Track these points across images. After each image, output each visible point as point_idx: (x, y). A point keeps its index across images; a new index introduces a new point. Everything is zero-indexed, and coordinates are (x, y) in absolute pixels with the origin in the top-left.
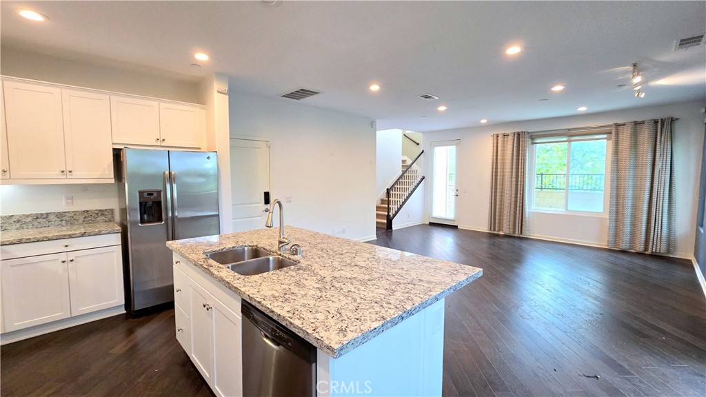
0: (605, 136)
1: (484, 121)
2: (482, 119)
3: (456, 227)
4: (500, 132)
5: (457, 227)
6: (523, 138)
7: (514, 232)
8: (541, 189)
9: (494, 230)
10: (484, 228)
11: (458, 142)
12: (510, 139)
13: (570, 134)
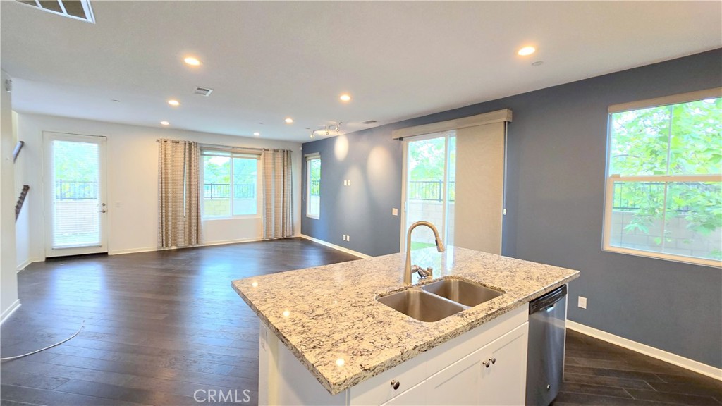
0: (256, 156)
1: (165, 123)
2: (164, 120)
3: (105, 254)
4: (170, 138)
5: (107, 253)
6: (193, 148)
7: (190, 243)
8: (211, 197)
9: (167, 246)
10: (152, 246)
11: (102, 139)
12: (181, 147)
13: (233, 151)
